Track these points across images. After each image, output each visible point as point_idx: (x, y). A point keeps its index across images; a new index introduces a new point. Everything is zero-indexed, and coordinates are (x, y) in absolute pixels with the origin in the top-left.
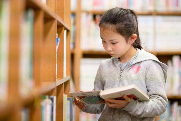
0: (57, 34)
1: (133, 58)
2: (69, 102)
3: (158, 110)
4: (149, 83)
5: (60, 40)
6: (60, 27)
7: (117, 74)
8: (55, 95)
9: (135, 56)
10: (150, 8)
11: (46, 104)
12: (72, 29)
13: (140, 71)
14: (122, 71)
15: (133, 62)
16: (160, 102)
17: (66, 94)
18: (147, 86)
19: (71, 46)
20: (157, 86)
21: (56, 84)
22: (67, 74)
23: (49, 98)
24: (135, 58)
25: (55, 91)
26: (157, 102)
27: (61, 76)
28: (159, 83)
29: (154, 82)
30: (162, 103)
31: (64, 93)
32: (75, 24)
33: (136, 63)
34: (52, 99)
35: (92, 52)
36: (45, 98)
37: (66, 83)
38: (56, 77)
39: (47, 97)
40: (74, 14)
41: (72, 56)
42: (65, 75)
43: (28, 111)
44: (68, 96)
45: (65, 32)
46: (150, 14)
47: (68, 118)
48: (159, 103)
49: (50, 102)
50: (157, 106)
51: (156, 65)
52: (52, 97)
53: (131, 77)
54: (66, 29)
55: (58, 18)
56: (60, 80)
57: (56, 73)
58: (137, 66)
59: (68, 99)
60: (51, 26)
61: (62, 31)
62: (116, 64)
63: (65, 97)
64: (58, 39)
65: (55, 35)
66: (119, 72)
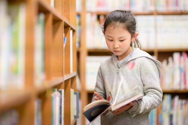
0: (64, 34)
1: (129, 55)
2: (75, 96)
3: (156, 104)
4: (144, 78)
5: (67, 39)
6: (67, 27)
7: (115, 71)
8: (63, 89)
9: (130, 54)
10: (152, 8)
11: (56, 96)
12: (77, 29)
13: (134, 67)
14: (119, 68)
15: (128, 59)
16: (156, 96)
17: (72, 89)
18: (143, 81)
19: (77, 45)
20: (152, 80)
21: (63, 79)
22: (73, 71)
23: (58, 91)
24: (130, 55)
25: (63, 85)
26: (154, 97)
27: (68, 71)
28: (153, 77)
29: (148, 76)
30: (158, 97)
31: (71, 87)
32: (80, 24)
33: (131, 60)
34: (60, 92)
35: (97, 49)
36: (54, 91)
37: (73, 79)
38: (64, 73)
39: (56, 90)
40: (79, 15)
41: (78, 54)
42: (71, 71)
43: (40, 101)
44: (75, 91)
45: (71, 32)
46: (151, 14)
47: (75, 110)
48: (155, 98)
49: (59, 94)
50: (154, 101)
51: (150, 61)
52: (60, 90)
53: (126, 72)
54: (72, 29)
55: (65, 20)
56: (68, 75)
57: (64, 69)
58: (132, 62)
59: (75, 93)
60: (58, 27)
61: (69, 31)
62: (114, 62)
63: (72, 91)
64: (65, 38)
65: (63, 34)
66: (116, 70)
